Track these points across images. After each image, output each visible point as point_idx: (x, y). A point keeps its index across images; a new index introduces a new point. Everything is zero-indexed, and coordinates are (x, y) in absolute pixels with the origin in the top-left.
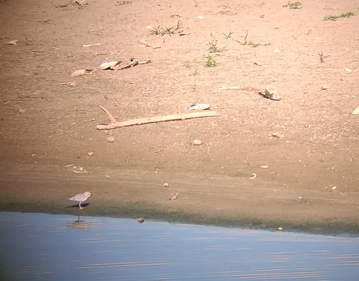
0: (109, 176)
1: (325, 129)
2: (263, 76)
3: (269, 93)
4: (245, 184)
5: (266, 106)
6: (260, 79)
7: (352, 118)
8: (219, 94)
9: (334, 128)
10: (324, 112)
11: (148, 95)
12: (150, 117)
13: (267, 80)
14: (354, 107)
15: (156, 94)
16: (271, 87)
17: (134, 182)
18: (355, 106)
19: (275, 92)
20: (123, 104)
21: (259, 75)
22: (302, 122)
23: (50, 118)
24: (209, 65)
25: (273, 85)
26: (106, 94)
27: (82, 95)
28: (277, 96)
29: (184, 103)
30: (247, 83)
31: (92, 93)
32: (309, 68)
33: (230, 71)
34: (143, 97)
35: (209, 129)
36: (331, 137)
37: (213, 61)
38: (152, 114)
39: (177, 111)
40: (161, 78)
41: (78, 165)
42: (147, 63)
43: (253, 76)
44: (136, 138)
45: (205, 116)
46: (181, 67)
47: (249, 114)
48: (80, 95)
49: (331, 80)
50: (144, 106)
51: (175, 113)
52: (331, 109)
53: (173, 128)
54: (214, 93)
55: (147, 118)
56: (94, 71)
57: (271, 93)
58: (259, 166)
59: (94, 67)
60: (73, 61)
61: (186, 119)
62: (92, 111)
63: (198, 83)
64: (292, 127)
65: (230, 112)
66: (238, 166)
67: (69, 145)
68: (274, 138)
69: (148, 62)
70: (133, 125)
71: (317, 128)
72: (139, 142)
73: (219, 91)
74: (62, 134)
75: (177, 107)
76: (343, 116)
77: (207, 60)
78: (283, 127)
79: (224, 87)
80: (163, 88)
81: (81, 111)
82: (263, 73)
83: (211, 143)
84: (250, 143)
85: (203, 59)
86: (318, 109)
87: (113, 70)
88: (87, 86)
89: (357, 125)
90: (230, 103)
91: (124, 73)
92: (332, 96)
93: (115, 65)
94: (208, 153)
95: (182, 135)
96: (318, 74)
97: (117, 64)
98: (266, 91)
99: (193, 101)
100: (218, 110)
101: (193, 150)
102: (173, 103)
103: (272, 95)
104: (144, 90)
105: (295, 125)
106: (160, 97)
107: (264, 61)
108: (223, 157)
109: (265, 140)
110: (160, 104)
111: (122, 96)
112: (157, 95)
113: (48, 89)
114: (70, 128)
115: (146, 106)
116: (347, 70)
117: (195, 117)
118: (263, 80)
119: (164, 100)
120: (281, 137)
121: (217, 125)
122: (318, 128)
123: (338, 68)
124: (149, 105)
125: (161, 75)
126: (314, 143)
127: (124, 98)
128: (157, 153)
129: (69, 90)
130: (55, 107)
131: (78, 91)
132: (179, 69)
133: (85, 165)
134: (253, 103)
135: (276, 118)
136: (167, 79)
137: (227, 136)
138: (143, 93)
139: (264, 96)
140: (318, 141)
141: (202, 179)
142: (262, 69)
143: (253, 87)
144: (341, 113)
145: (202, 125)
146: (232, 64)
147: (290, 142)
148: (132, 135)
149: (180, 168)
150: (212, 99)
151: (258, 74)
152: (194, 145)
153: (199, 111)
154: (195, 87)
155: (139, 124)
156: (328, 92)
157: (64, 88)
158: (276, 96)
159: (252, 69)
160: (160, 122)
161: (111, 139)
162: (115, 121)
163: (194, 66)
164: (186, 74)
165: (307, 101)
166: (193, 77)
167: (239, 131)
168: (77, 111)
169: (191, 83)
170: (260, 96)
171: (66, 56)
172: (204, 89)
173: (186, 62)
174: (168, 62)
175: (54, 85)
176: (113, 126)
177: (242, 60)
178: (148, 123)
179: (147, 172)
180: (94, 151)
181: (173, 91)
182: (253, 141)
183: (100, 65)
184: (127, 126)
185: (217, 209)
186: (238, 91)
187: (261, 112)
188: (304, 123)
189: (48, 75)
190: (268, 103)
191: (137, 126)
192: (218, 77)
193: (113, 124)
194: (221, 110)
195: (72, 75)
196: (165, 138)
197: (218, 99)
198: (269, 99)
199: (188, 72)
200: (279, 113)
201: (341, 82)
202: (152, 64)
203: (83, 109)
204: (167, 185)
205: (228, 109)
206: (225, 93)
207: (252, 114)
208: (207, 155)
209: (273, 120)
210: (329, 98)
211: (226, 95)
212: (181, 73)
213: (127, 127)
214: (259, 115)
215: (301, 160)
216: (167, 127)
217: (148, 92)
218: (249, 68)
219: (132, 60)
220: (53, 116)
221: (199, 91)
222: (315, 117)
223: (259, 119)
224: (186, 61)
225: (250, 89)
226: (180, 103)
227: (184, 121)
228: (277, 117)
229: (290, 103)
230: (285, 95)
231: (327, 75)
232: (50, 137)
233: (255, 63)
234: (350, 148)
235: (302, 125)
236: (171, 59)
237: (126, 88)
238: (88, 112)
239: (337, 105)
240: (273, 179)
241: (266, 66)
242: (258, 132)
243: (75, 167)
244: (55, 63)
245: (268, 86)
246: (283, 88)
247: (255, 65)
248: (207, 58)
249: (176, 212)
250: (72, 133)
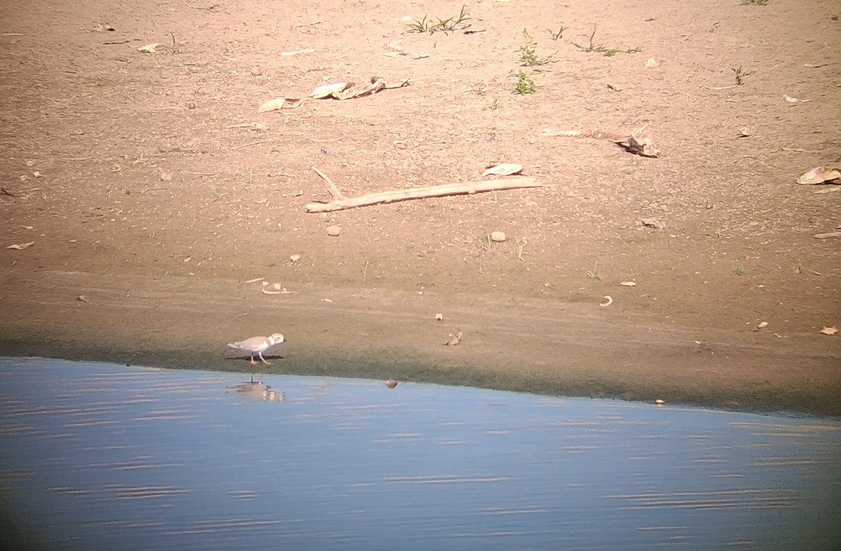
0: (330, 301)
1: (745, 213)
2: (624, 111)
3: (636, 142)
4: (590, 316)
5: (631, 169)
6: (619, 116)
7: (797, 190)
8: (541, 145)
9: (763, 211)
10: (744, 180)
11: (404, 147)
12: (408, 188)
13: (632, 118)
14: (802, 170)
15: (419, 145)
16: (641, 133)
17: (379, 312)
18: (803, 168)
19: (648, 141)
20: (356, 163)
21: (618, 110)
22: (701, 198)
23: (218, 191)
24: (520, 90)
25: (643, 128)
26: (325, 145)
27: (278, 146)
28: (652, 148)
29: (473, 161)
30: (594, 124)
31: (298, 143)
32: (715, 95)
33: (560, 101)
34: (394, 151)
35: (521, 210)
36: (757, 228)
37: (528, 83)
38: (411, 183)
39: (459, 177)
40: (428, 114)
41: (271, 280)
42: (402, 86)
43: (605, 110)
44: (381, 228)
45: (514, 186)
46: (468, 93)
47: (599, 182)
48: (275, 146)
49: (756, 118)
50: (396, 167)
51: (455, 182)
52: (757, 174)
53: (452, 209)
54: (531, 144)
55: (402, 191)
56: (300, 101)
57: (640, 142)
58: (617, 283)
59: (303, 94)
60: (263, 83)
61: (477, 192)
62: (298, 177)
63: (500, 124)
64: (681, 209)
65: (561, 180)
66: (575, 282)
67: (255, 242)
68: (647, 228)
69: (405, 84)
70: (376, 204)
71: (729, 211)
72: (387, 235)
73: (540, 140)
74: (240, 220)
75: (459, 170)
76: (781, 188)
77: (517, 80)
78: (664, 207)
79: (549, 132)
80: (434, 134)
81: (277, 177)
82: (626, 106)
83: (524, 238)
84: (599, 237)
85: (510, 79)
86: (732, 174)
87: (337, 99)
88: (288, 128)
89: (807, 204)
90: (560, 163)
91: (359, 105)
92: (759, 149)
93: (341, 90)
94: (520, 256)
95: (469, 223)
96: (731, 107)
97: (346, 88)
98: (632, 140)
99: (489, 159)
100: (539, 175)
101: (490, 250)
102: (452, 162)
103: (642, 147)
104: (398, 137)
105: (686, 205)
106: (428, 151)
107: (626, 83)
108: (547, 265)
109: (630, 232)
110: (427, 163)
111: (354, 149)
112: (421, 147)
113: (215, 136)
114: (256, 210)
115: (400, 167)
116: (789, 99)
117: (495, 188)
118: (624, 118)
119: (434, 156)
120: (661, 227)
121: (536, 204)
122: (733, 210)
123: (771, 95)
124: (406, 166)
125: (430, 109)
126: (723, 239)
127: (358, 151)
128: (420, 256)
129: (255, 138)
130: (228, 170)
131: (270, 140)
132: (462, 97)
133: (283, 280)
134: (605, 162)
135: (650, 190)
136: (440, 116)
137: (555, 224)
138: (395, 142)
139: (628, 149)
140: (732, 236)
141: (508, 307)
142: (623, 97)
143: (605, 131)
144: (776, 182)
145: (507, 204)
146: (565, 89)
147: (678, 236)
148: (374, 222)
149: (466, 284)
150: (526, 154)
151: (615, 106)
152: (493, 241)
153: (502, 177)
154: (494, 131)
155: (388, 201)
156: (751, 141)
157: (246, 134)
158: (650, 149)
159: (604, 97)
160: (426, 197)
161: (335, 229)
162: (342, 197)
163: (492, 93)
164: (477, 106)
165: (709, 159)
166: (489, 114)
167: (578, 214)
168: (269, 176)
169: (485, 123)
170: (619, 149)
171: (250, 74)
172: (512, 135)
173: (476, 85)
174: (443, 85)
175: (225, 128)
176: (338, 205)
177: (584, 80)
178: (405, 200)
179: (402, 292)
180: (301, 253)
181: (452, 138)
182: (606, 233)
183: (311, 90)
184: (364, 206)
185: (538, 363)
186: (576, 140)
187: (622, 180)
188: (705, 201)
189: (215, 110)
190: (635, 163)
191: (384, 205)
192: (538, 112)
193: (337, 202)
194: (544, 175)
195: (260, 110)
196: (436, 228)
197: (538, 154)
198: (638, 155)
199: (480, 103)
200: (656, 182)
201: (776, 122)
202: (412, 88)
203: (280, 173)
204: (441, 318)
205: (556, 175)
206: (551, 142)
207: (604, 182)
208: (517, 260)
209: (643, 194)
210: (754, 153)
211: (553, 148)
212: (467, 105)
213: (364, 208)
214: (618, 186)
215: (698, 271)
216: (440, 206)
217: (404, 142)
218: (597, 96)
219: (373, 82)
220: (224, 187)
221: (501, 140)
222: (726, 190)
223: (617, 194)
224: (476, 82)
225: (600, 135)
226: (464, 161)
227: (473, 196)
228: (653, 190)
229: (677, 162)
230: (668, 147)
231: (750, 109)
232: (218, 226)
233: (610, 87)
234: (793, 248)
235: (700, 204)
236: (447, 80)
237: (362, 134)
238: (290, 180)
239: (769, 167)
240: (646, 306)
241: (630, 92)
242: (614, 216)
243: (265, 283)
244: (228, 85)
245: (635, 130)
246: (664, 134)
247: (610, 90)
248: (517, 76)
249: (458, 369)
250: (259, 219)
